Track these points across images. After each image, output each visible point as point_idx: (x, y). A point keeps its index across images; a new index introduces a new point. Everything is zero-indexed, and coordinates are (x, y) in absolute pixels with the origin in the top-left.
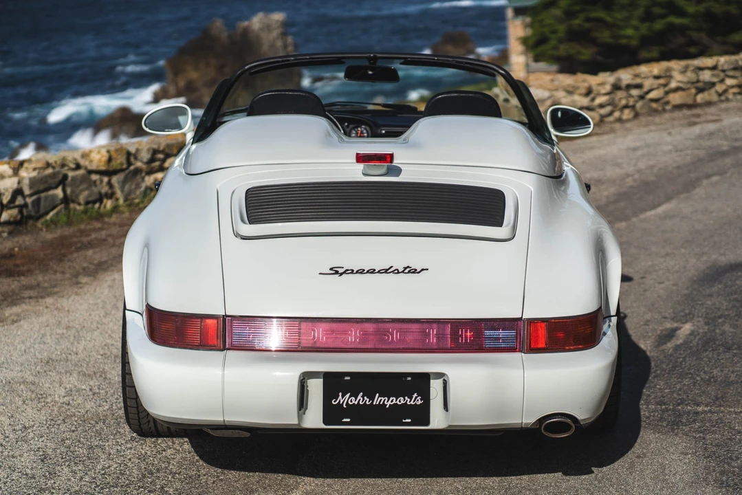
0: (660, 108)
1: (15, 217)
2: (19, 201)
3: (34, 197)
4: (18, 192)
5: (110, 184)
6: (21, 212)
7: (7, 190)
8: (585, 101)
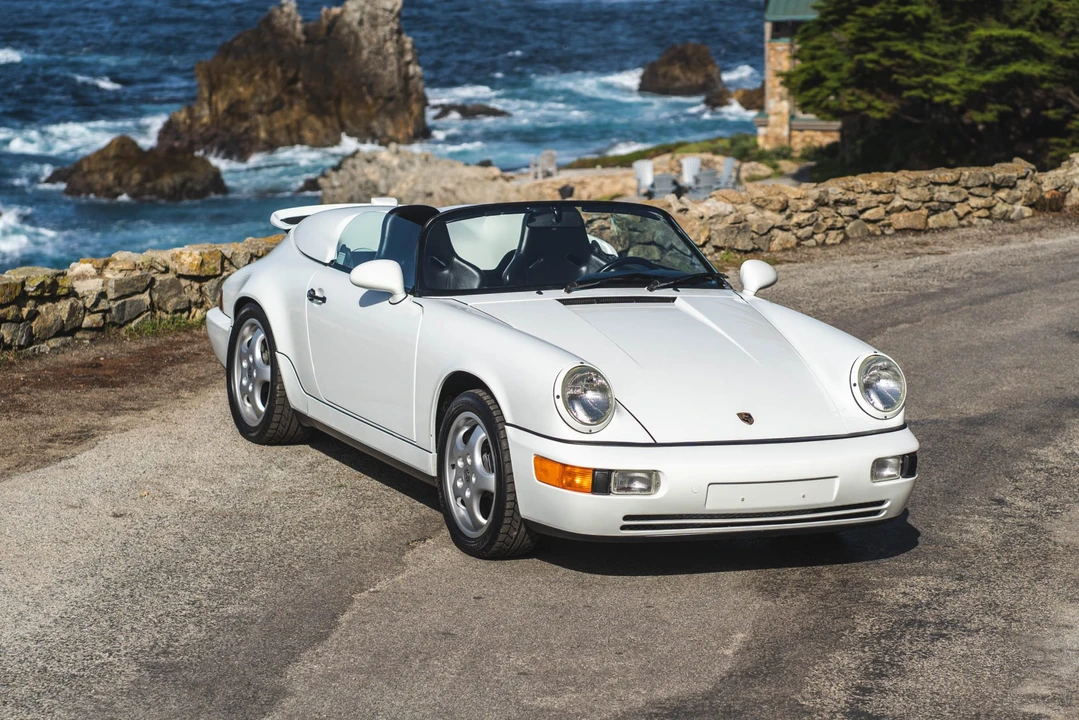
0: (878, 233)
1: (98, 323)
2: (103, 305)
3: (120, 302)
4: (103, 295)
5: (200, 291)
6: (104, 318)
7: (91, 292)
8: (779, 219)
